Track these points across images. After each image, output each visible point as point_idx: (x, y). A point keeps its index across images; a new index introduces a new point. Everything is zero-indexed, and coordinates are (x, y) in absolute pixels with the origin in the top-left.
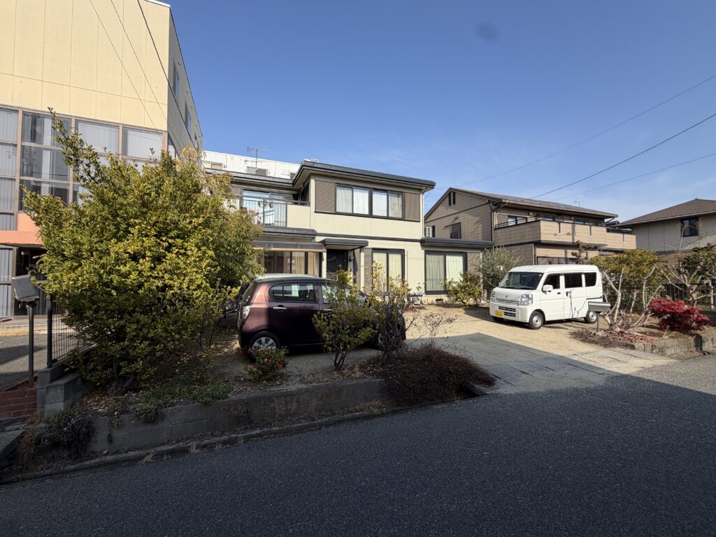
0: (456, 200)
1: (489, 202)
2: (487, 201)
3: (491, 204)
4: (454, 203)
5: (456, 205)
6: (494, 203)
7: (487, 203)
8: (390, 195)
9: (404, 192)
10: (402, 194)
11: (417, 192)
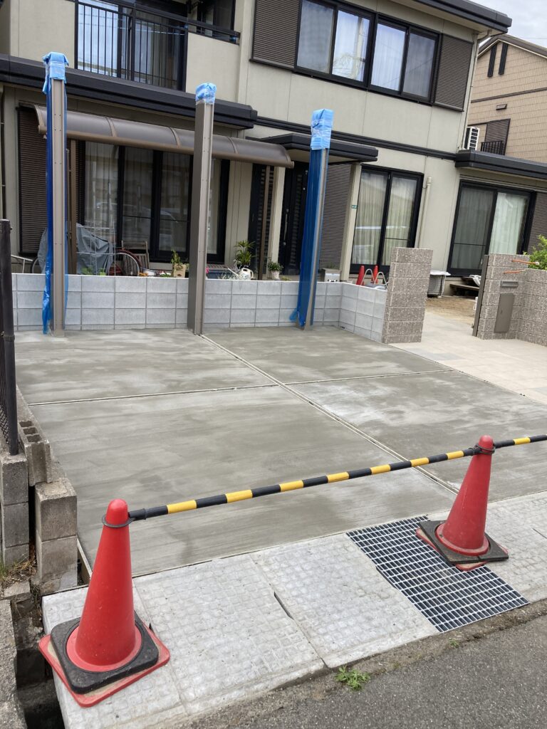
0: (507, 66)
4: (502, 72)
5: (505, 78)
8: (412, 36)
9: (442, 34)
10: (438, 37)
11: (469, 39)
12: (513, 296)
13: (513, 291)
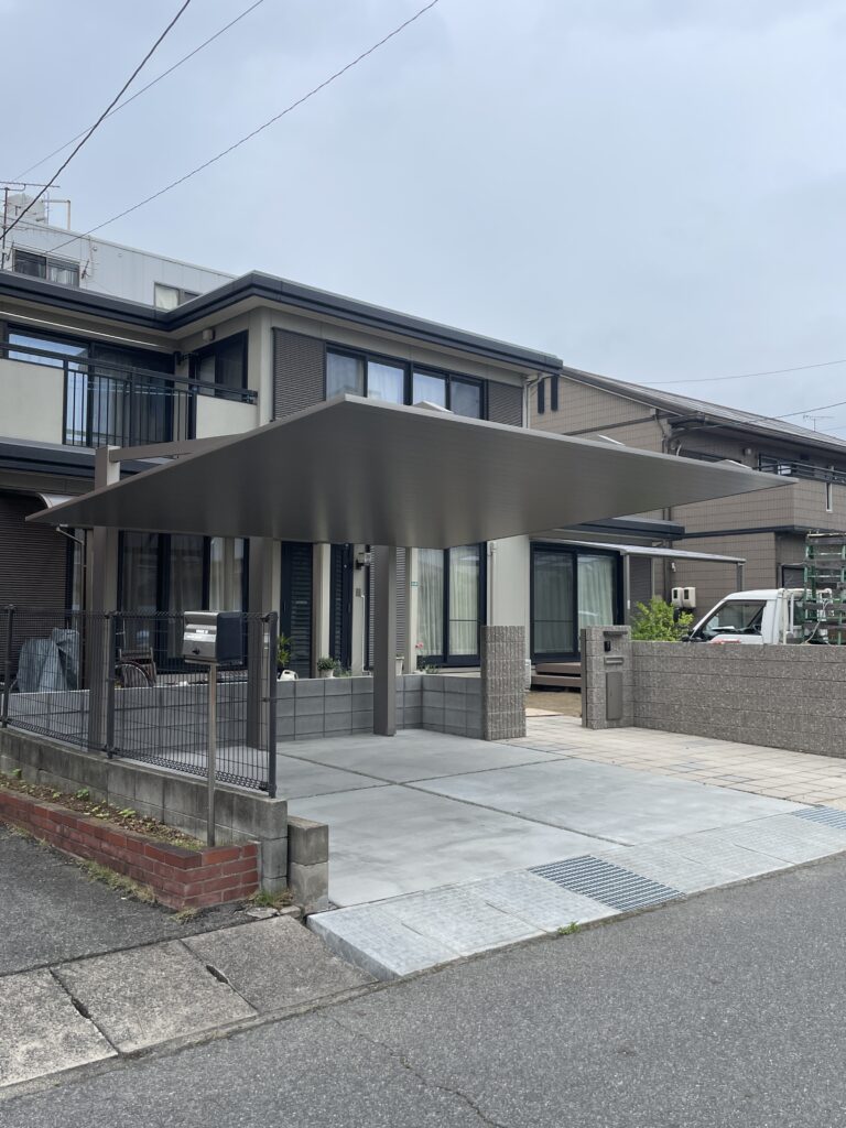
0: (561, 399)
1: (658, 417)
2: (653, 412)
3: (664, 422)
4: (554, 406)
5: (559, 414)
6: (675, 420)
7: (653, 418)
8: (454, 386)
9: (487, 380)
10: (483, 385)
11: (517, 384)
12: (620, 674)
13: (620, 669)
